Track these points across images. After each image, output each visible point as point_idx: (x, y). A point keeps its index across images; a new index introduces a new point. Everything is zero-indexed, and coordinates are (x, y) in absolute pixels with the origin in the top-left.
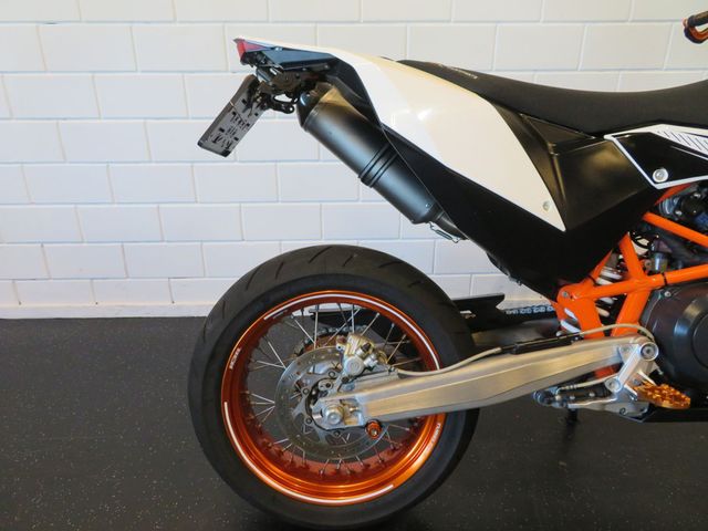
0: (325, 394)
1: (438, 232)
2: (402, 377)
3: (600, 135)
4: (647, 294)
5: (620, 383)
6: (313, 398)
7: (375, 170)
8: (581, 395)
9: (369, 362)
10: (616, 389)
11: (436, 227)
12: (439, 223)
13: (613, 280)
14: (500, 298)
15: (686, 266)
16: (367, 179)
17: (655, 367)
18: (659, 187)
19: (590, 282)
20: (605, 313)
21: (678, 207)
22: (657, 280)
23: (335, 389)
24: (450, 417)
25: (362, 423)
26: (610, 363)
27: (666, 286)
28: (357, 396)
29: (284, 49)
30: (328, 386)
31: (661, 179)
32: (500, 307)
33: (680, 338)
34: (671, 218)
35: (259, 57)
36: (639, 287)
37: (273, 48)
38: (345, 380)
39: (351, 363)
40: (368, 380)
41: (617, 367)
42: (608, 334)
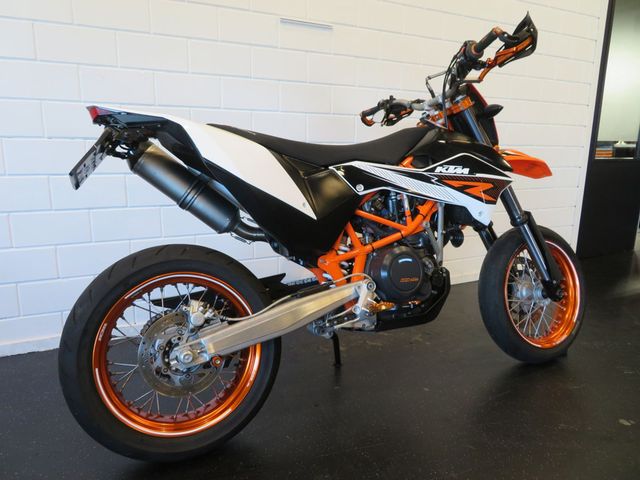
0: (177, 345)
1: (236, 238)
2: (231, 323)
3: (326, 167)
4: (365, 257)
5: (360, 308)
6: (166, 354)
7: (189, 198)
8: (340, 320)
9: (209, 314)
10: (358, 312)
11: (235, 235)
12: (236, 232)
13: (346, 251)
14: (283, 275)
15: (381, 238)
16: (183, 205)
17: (376, 295)
18: (360, 194)
19: (334, 252)
20: (345, 272)
21: (372, 206)
22: (369, 247)
23: (184, 341)
24: (265, 345)
25: (208, 359)
26: (352, 298)
27: (373, 250)
28: (202, 340)
29: (128, 113)
30: (179, 339)
31: (360, 190)
32: (284, 281)
33: (385, 278)
34: (370, 212)
35: (108, 119)
36: (360, 252)
37: (120, 113)
38: (192, 331)
39: (196, 317)
40: (208, 329)
41: (356, 300)
42: (349, 281)
